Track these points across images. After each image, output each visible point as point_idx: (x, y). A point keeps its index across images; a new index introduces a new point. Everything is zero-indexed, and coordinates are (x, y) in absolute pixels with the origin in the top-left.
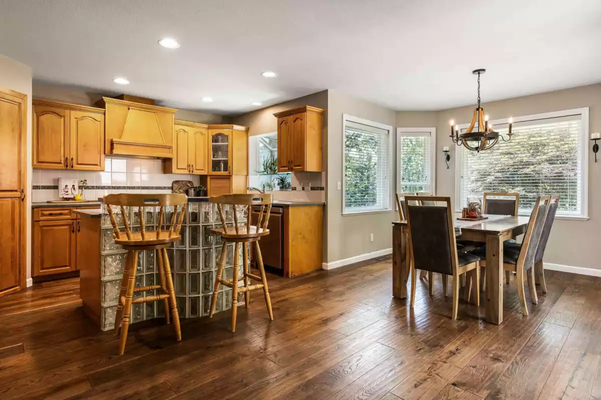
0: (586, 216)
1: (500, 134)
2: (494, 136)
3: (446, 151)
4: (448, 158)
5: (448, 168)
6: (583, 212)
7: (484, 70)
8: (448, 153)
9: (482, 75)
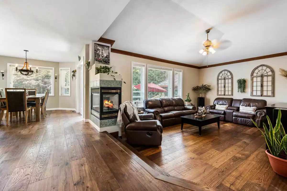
0: (54, 95)
1: (34, 71)
2: (32, 72)
3: (2, 73)
4: (3, 75)
5: (3, 79)
6: (53, 94)
7: (28, 51)
8: (3, 73)
9: (27, 52)
